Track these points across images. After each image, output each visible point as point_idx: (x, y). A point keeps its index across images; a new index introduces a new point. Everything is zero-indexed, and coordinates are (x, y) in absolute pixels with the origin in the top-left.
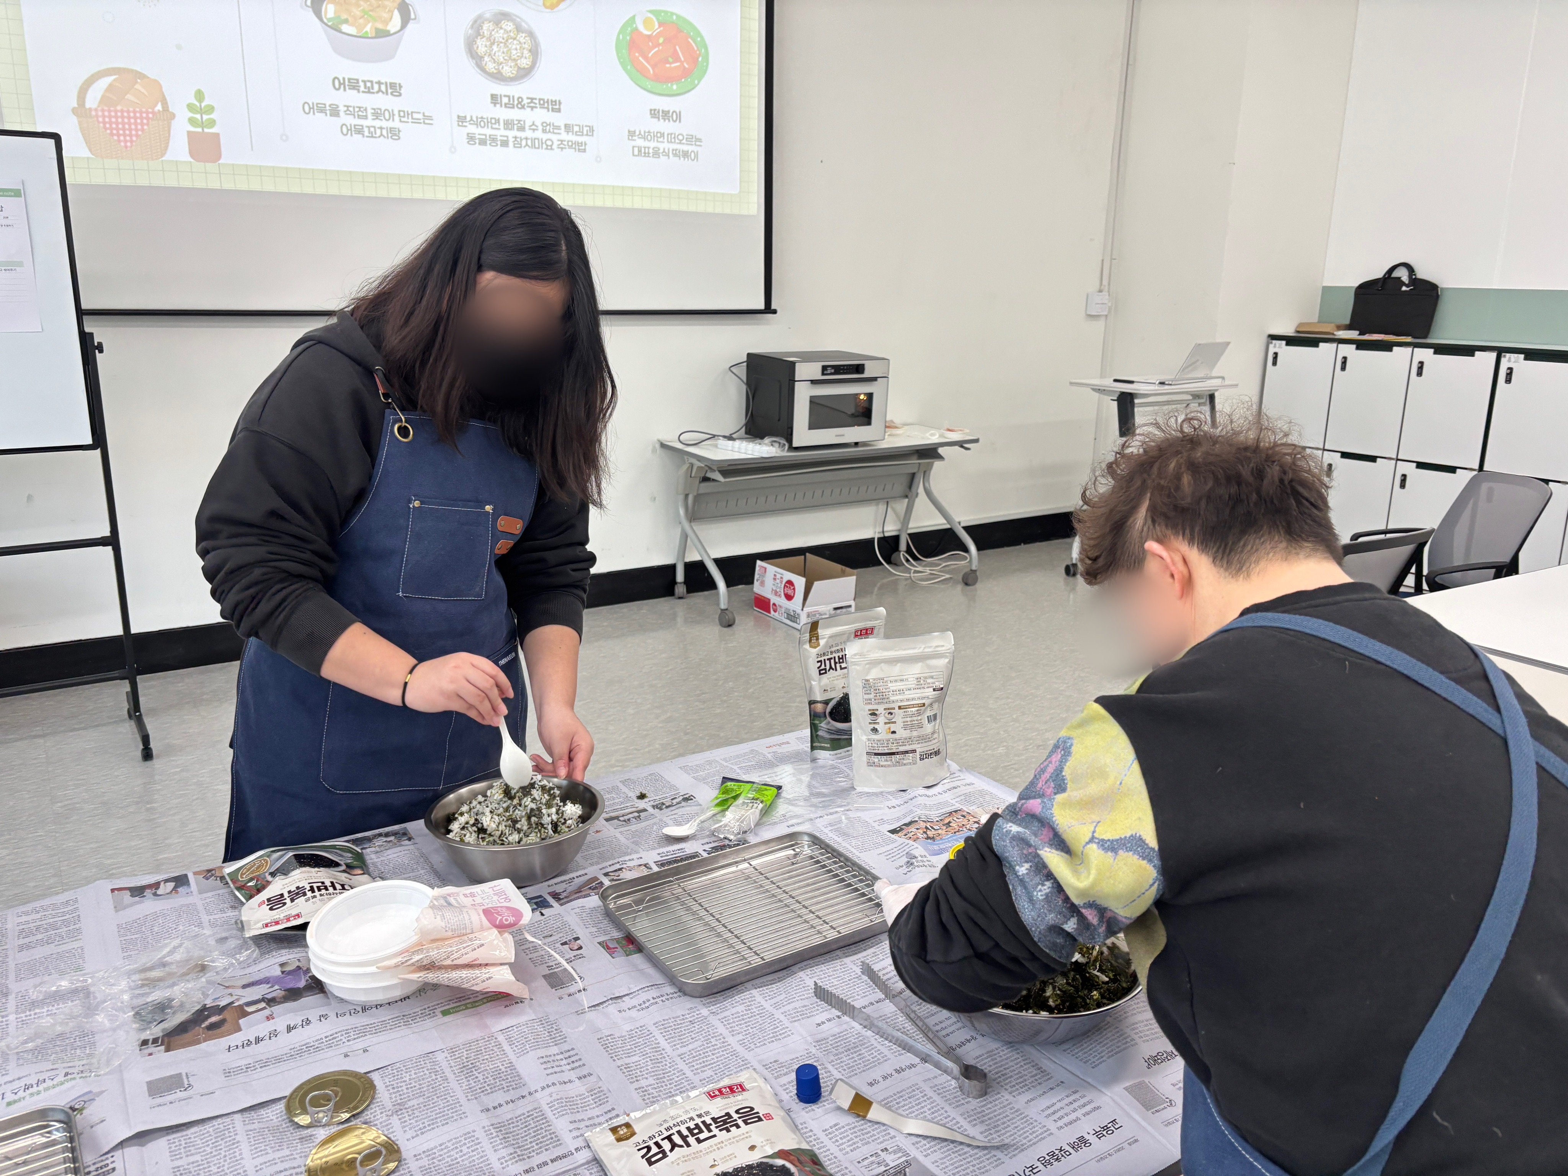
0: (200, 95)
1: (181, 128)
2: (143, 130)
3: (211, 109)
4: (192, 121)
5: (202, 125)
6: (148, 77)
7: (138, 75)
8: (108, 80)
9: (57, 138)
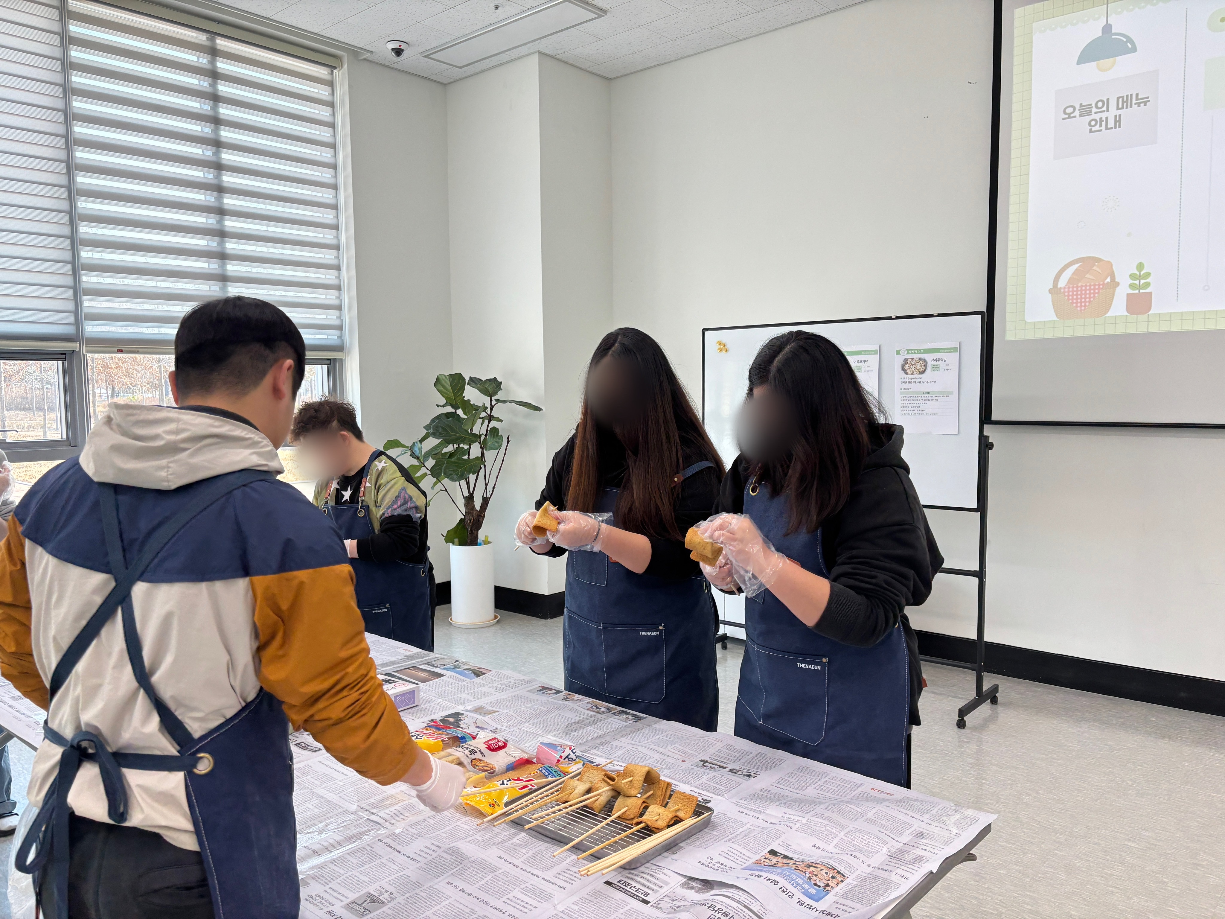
0: (1140, 266)
1: (1123, 292)
2: (1094, 297)
3: (1148, 275)
4: (1132, 286)
5: (1140, 287)
6: (1103, 260)
7: (1096, 260)
8: (1075, 267)
9: (982, 315)
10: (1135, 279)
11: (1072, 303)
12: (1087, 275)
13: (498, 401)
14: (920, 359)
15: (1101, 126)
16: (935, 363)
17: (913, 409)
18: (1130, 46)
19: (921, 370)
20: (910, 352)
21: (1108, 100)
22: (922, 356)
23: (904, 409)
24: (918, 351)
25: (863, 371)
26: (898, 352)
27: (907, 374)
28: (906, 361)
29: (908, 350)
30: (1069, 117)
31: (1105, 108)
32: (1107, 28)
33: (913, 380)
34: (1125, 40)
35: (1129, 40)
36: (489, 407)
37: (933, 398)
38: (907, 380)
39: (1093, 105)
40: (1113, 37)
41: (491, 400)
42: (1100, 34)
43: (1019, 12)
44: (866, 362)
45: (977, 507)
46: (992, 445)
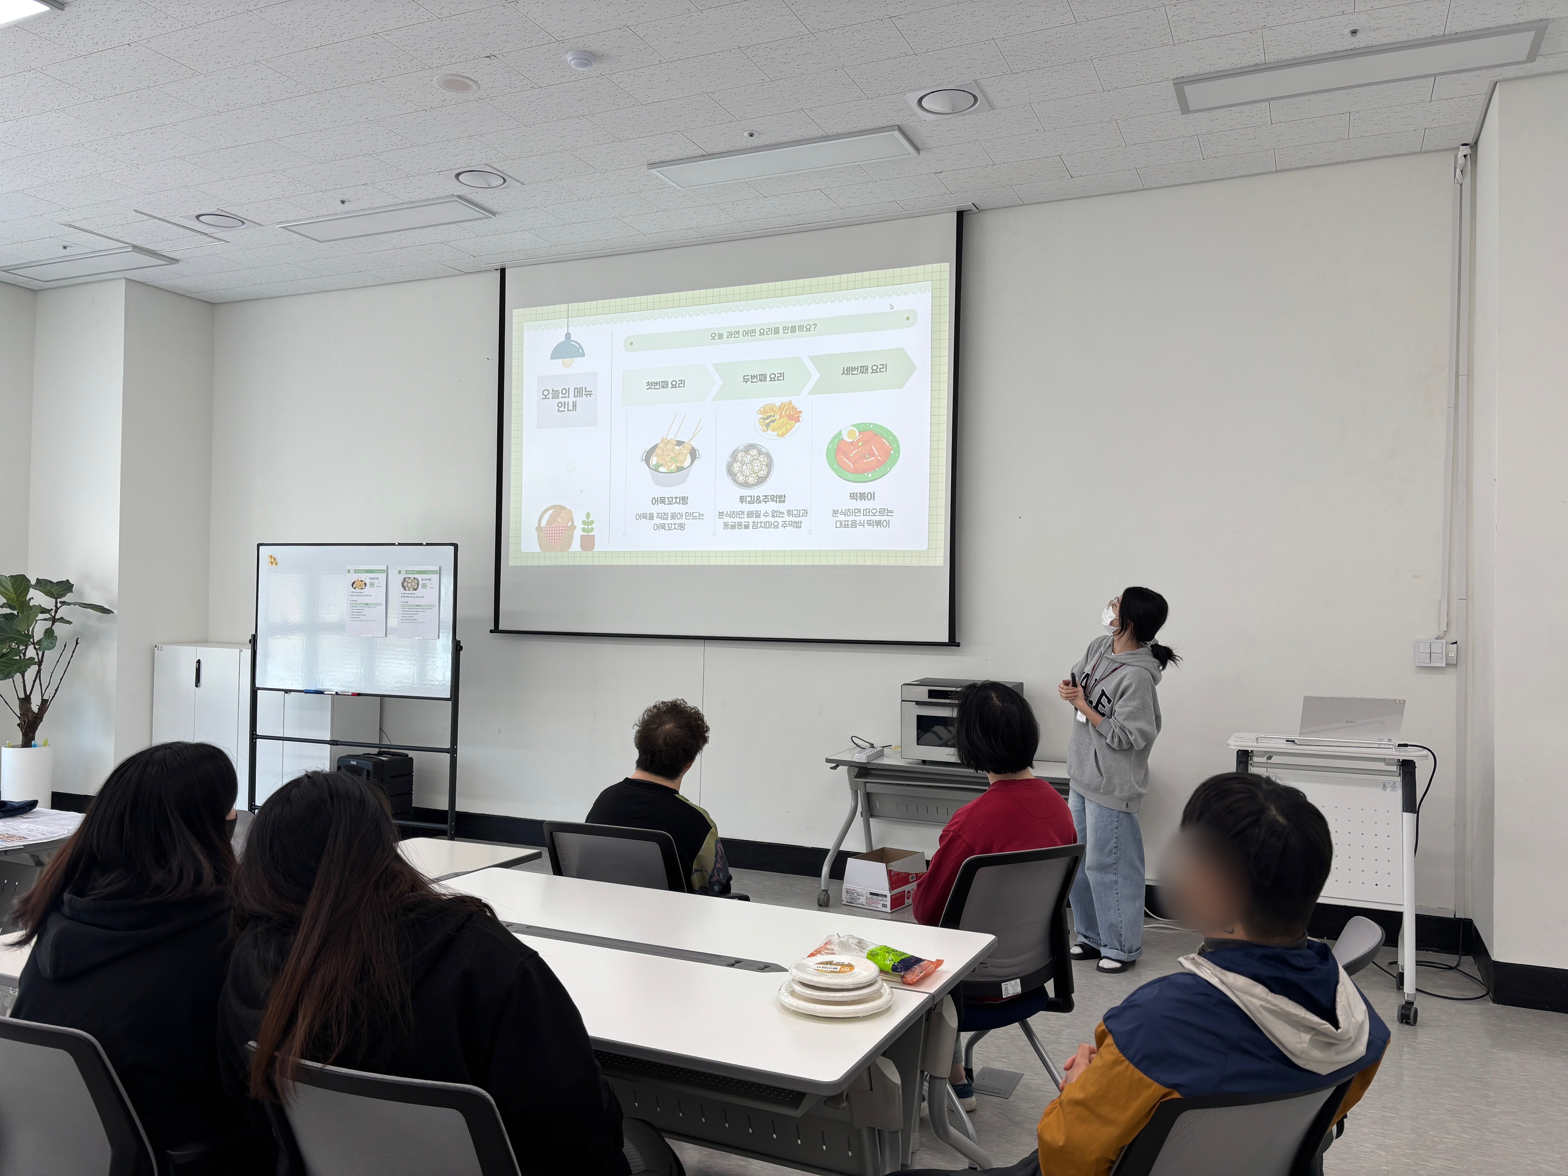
0: (588, 515)
1: (578, 533)
2: (562, 536)
3: (592, 522)
4: (583, 529)
5: (588, 531)
6: (566, 508)
7: (562, 508)
8: (551, 511)
9: (456, 546)
10: (586, 525)
11: (550, 539)
12: (558, 520)
13: (63, 603)
14: (415, 578)
15: (564, 408)
16: (424, 582)
17: (409, 618)
18: (581, 352)
19: (415, 587)
20: (408, 572)
21: (569, 389)
22: (416, 576)
23: (404, 618)
24: (413, 572)
25: (375, 586)
26: (400, 572)
27: (405, 590)
28: (405, 579)
29: (406, 571)
30: (546, 398)
31: (567, 395)
32: (568, 336)
33: (410, 595)
34: (578, 347)
35: (581, 347)
36: (54, 608)
37: (423, 610)
38: (406, 595)
39: (560, 391)
40: (572, 343)
41: (56, 603)
42: (564, 340)
43: (515, 312)
44: (378, 578)
45: (449, 697)
46: (461, 648)
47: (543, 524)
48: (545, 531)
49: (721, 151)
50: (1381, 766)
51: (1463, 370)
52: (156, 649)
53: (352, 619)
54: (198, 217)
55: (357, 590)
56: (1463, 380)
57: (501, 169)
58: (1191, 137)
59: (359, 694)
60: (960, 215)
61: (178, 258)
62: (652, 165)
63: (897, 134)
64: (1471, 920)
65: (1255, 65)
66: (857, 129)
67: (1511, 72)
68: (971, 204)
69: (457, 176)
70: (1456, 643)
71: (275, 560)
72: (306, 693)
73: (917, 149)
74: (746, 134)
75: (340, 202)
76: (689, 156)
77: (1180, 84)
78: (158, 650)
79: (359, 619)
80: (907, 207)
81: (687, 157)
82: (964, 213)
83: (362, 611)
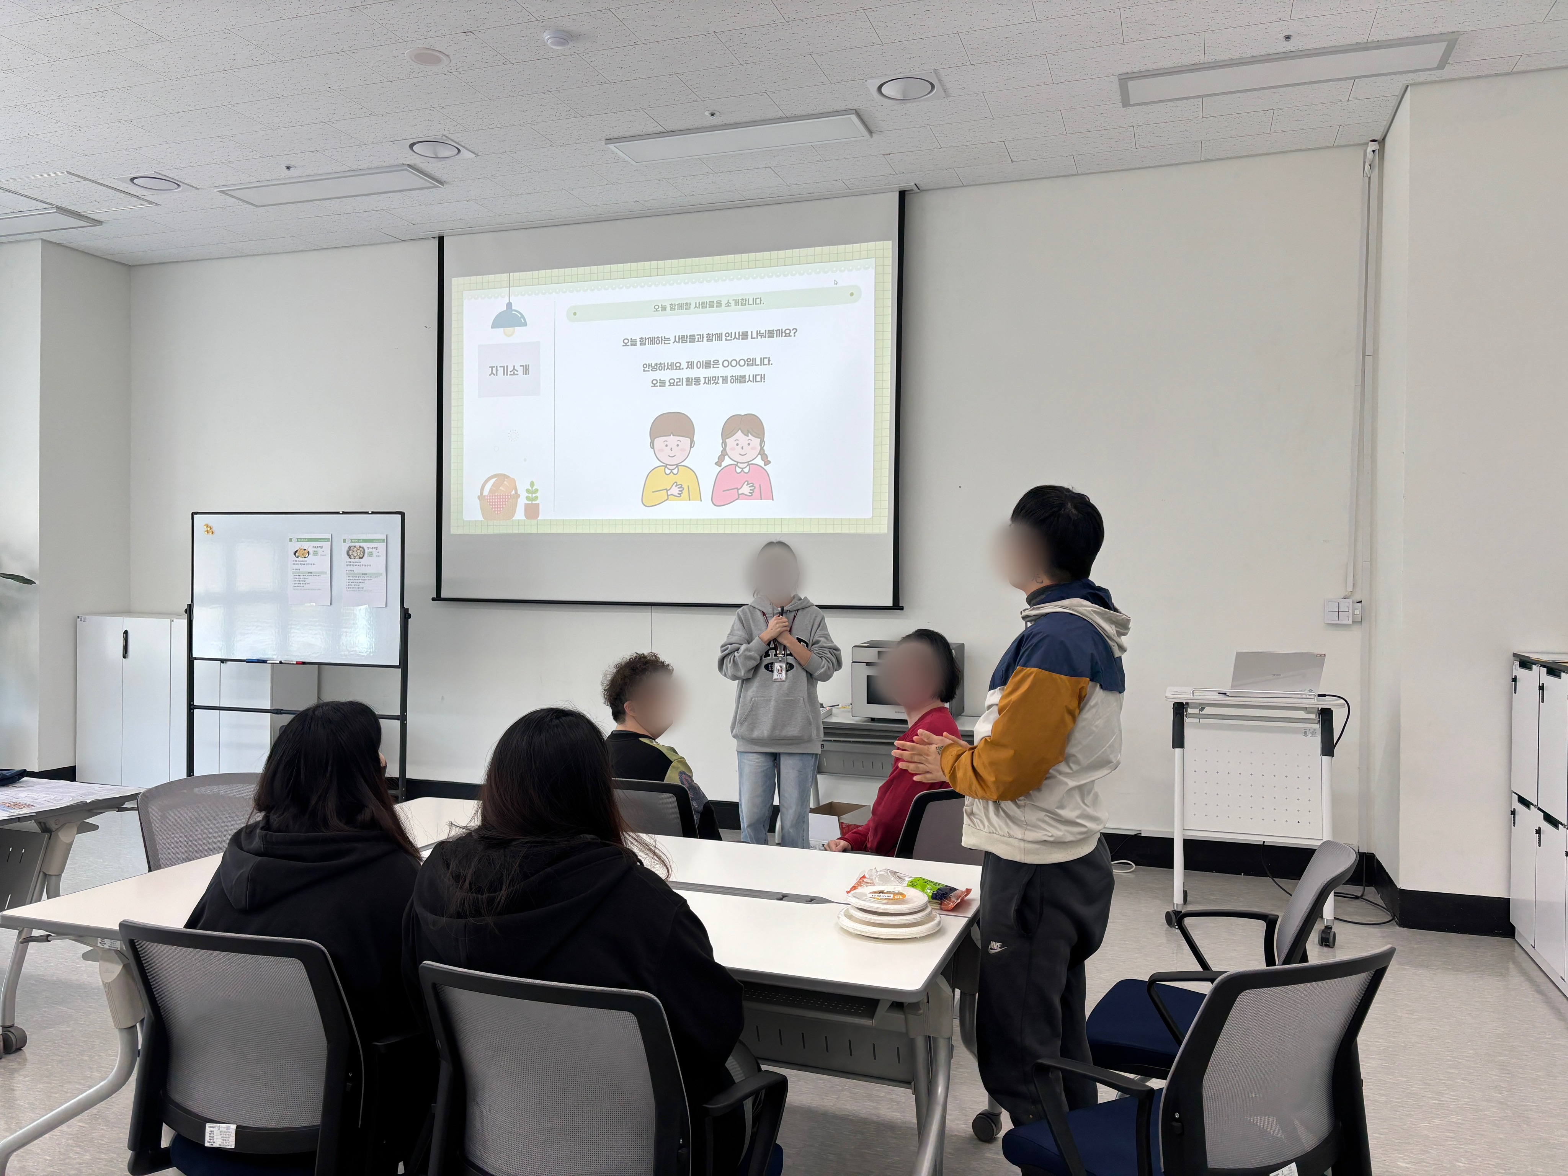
0: (532, 484)
1: (522, 502)
2: (505, 504)
3: (537, 490)
4: (527, 498)
5: (532, 499)
6: (510, 477)
7: (506, 477)
9: (402, 514)
10: (530, 493)
11: (493, 507)
12: (501, 488)
14: (360, 547)
16: (370, 550)
17: (355, 586)
18: (523, 321)
19: (361, 556)
20: (353, 541)
22: (362, 544)
23: (349, 586)
24: (359, 541)
25: (319, 555)
26: (344, 541)
27: (351, 559)
28: (350, 548)
29: (351, 539)
32: (509, 305)
33: (355, 564)
34: (520, 316)
35: (523, 316)
37: (369, 578)
38: (351, 564)
40: (513, 312)
42: (505, 309)
43: (454, 281)
44: (322, 547)
45: (398, 664)
46: (410, 616)
47: (486, 492)
48: (487, 499)
49: (680, 128)
50: (1302, 714)
51: (1369, 350)
52: (79, 620)
53: (295, 588)
54: (132, 180)
55: (300, 559)
56: (1369, 360)
57: (457, 140)
58: (1128, 127)
59: (304, 663)
60: (902, 195)
61: (102, 220)
62: (610, 140)
63: (854, 117)
64: (1373, 854)
65: (1195, 64)
66: (816, 112)
67: (1422, 77)
68: (913, 184)
69: (412, 146)
70: (1361, 602)
71: (211, 529)
72: (247, 662)
73: (871, 132)
74: (707, 114)
75: (286, 168)
76: (648, 133)
77: (1124, 80)
78: (81, 620)
79: (302, 588)
80: (852, 185)
81: (645, 133)
82: (906, 193)
83: (305, 579)
